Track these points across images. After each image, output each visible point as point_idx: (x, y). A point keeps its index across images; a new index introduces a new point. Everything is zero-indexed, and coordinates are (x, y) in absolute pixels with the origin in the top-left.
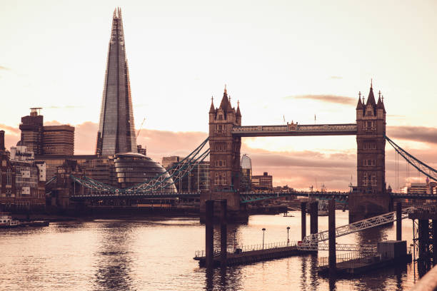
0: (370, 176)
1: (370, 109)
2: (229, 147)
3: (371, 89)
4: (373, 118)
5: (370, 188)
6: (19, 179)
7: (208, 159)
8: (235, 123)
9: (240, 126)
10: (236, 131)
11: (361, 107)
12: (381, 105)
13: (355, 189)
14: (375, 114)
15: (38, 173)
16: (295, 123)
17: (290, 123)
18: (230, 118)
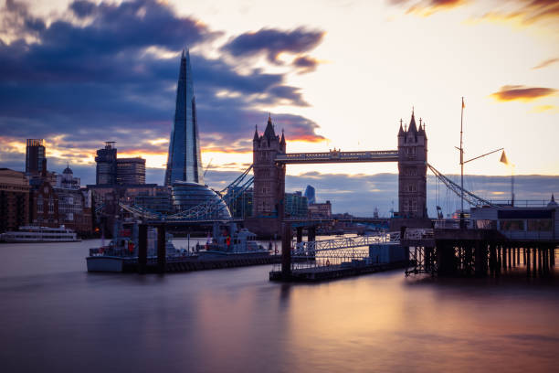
0: (410, 202)
1: (411, 136)
2: (272, 174)
3: (413, 117)
4: (414, 144)
5: (411, 213)
6: (63, 206)
7: (252, 186)
8: (279, 151)
9: (284, 154)
10: (279, 158)
11: (402, 135)
12: (422, 133)
13: (396, 214)
14: (416, 141)
15: (83, 200)
16: (337, 150)
17: (333, 150)
18: (274, 146)
